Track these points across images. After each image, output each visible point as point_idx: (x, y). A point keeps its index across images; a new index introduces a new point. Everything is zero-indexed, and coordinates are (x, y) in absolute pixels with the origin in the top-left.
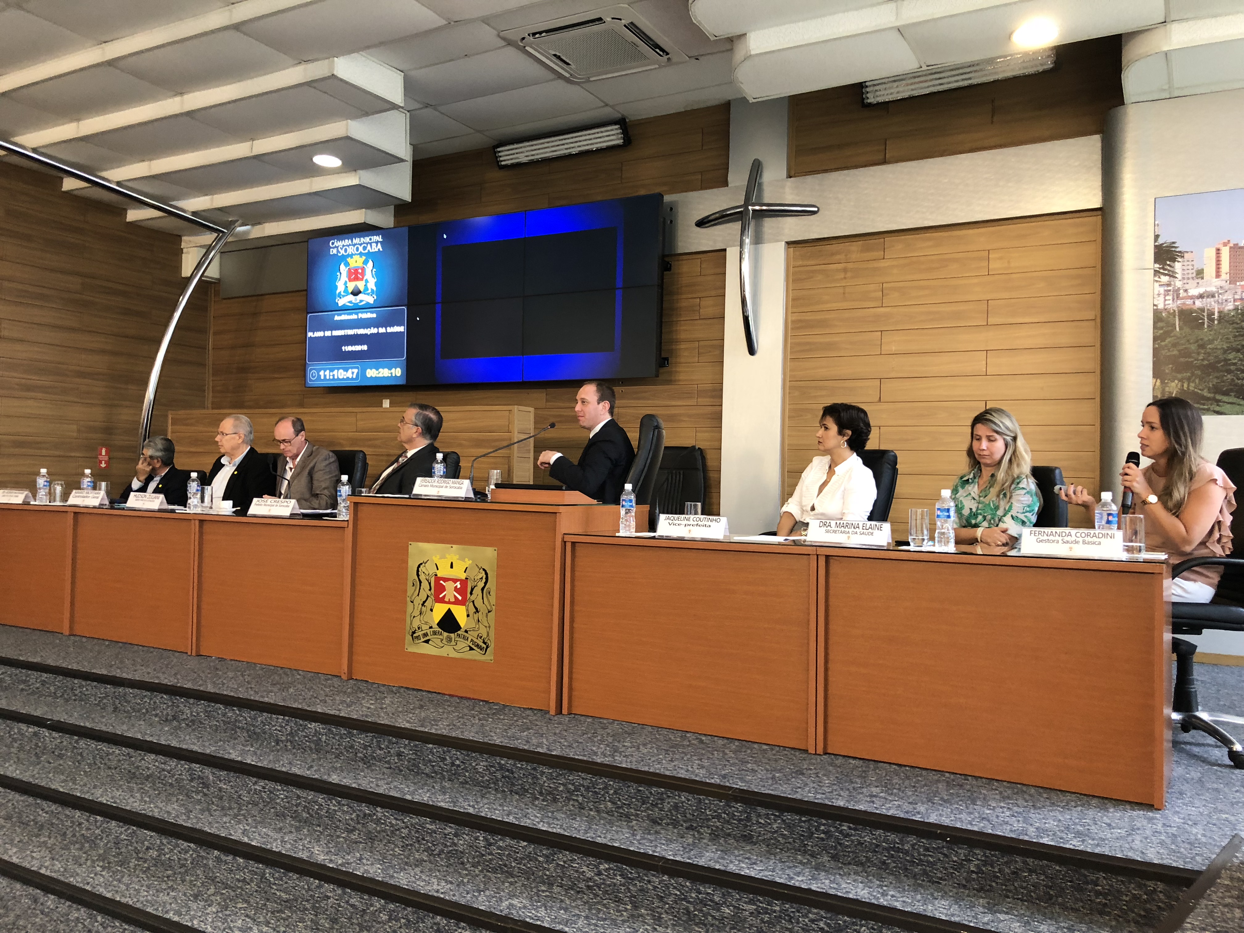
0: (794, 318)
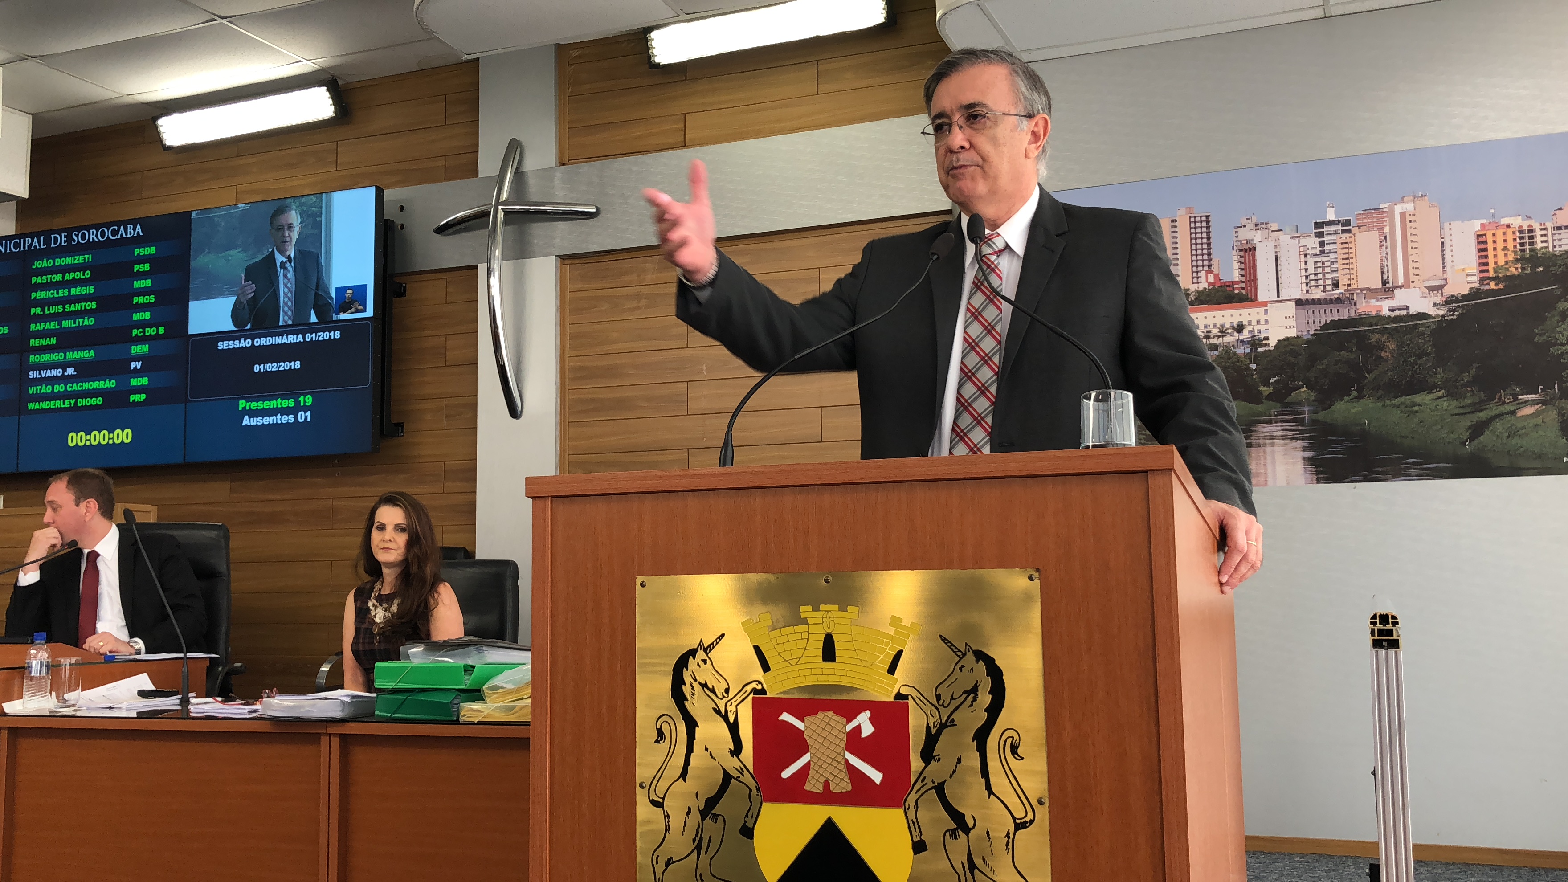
0: (572, 364)
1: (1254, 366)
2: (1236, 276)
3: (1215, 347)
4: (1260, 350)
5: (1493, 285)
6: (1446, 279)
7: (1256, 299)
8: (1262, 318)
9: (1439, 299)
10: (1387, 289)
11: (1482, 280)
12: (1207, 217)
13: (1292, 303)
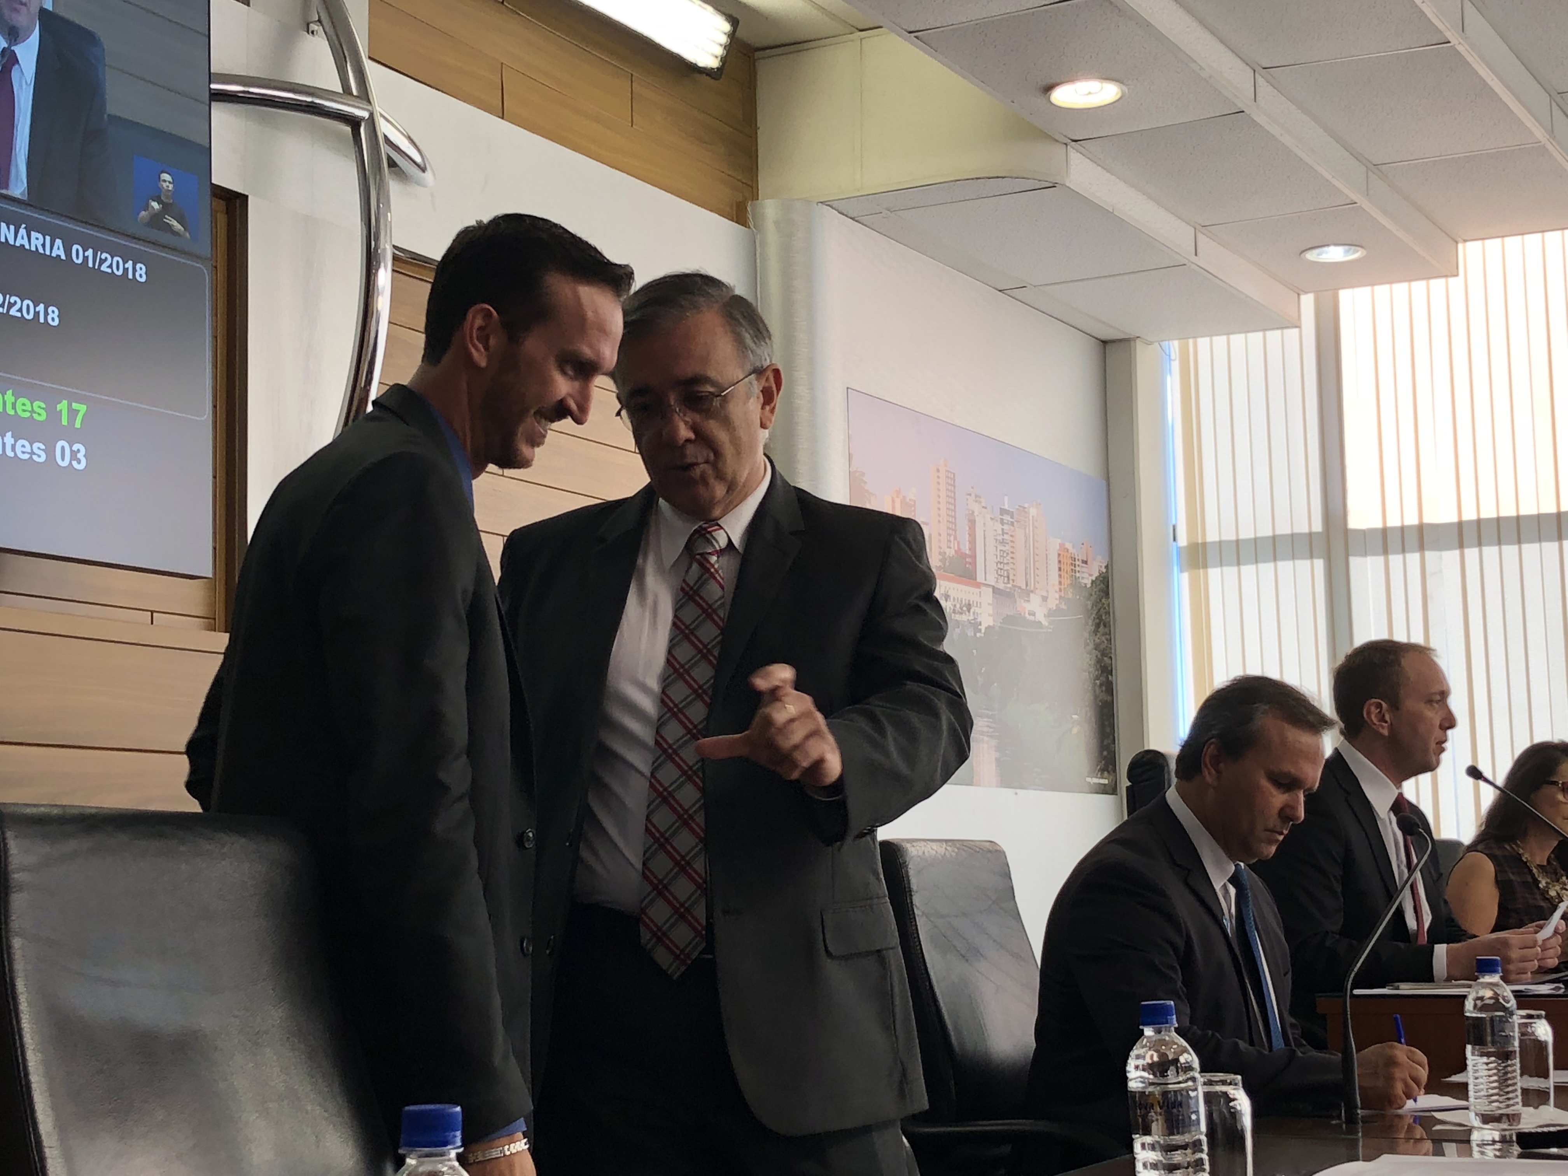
1: (975, 651)
2: (966, 549)
4: (978, 635)
5: (1063, 606)
6: (1048, 591)
7: (976, 579)
8: (979, 600)
9: (1046, 612)
10: (1027, 593)
11: (1060, 598)
12: (954, 474)
13: (991, 590)
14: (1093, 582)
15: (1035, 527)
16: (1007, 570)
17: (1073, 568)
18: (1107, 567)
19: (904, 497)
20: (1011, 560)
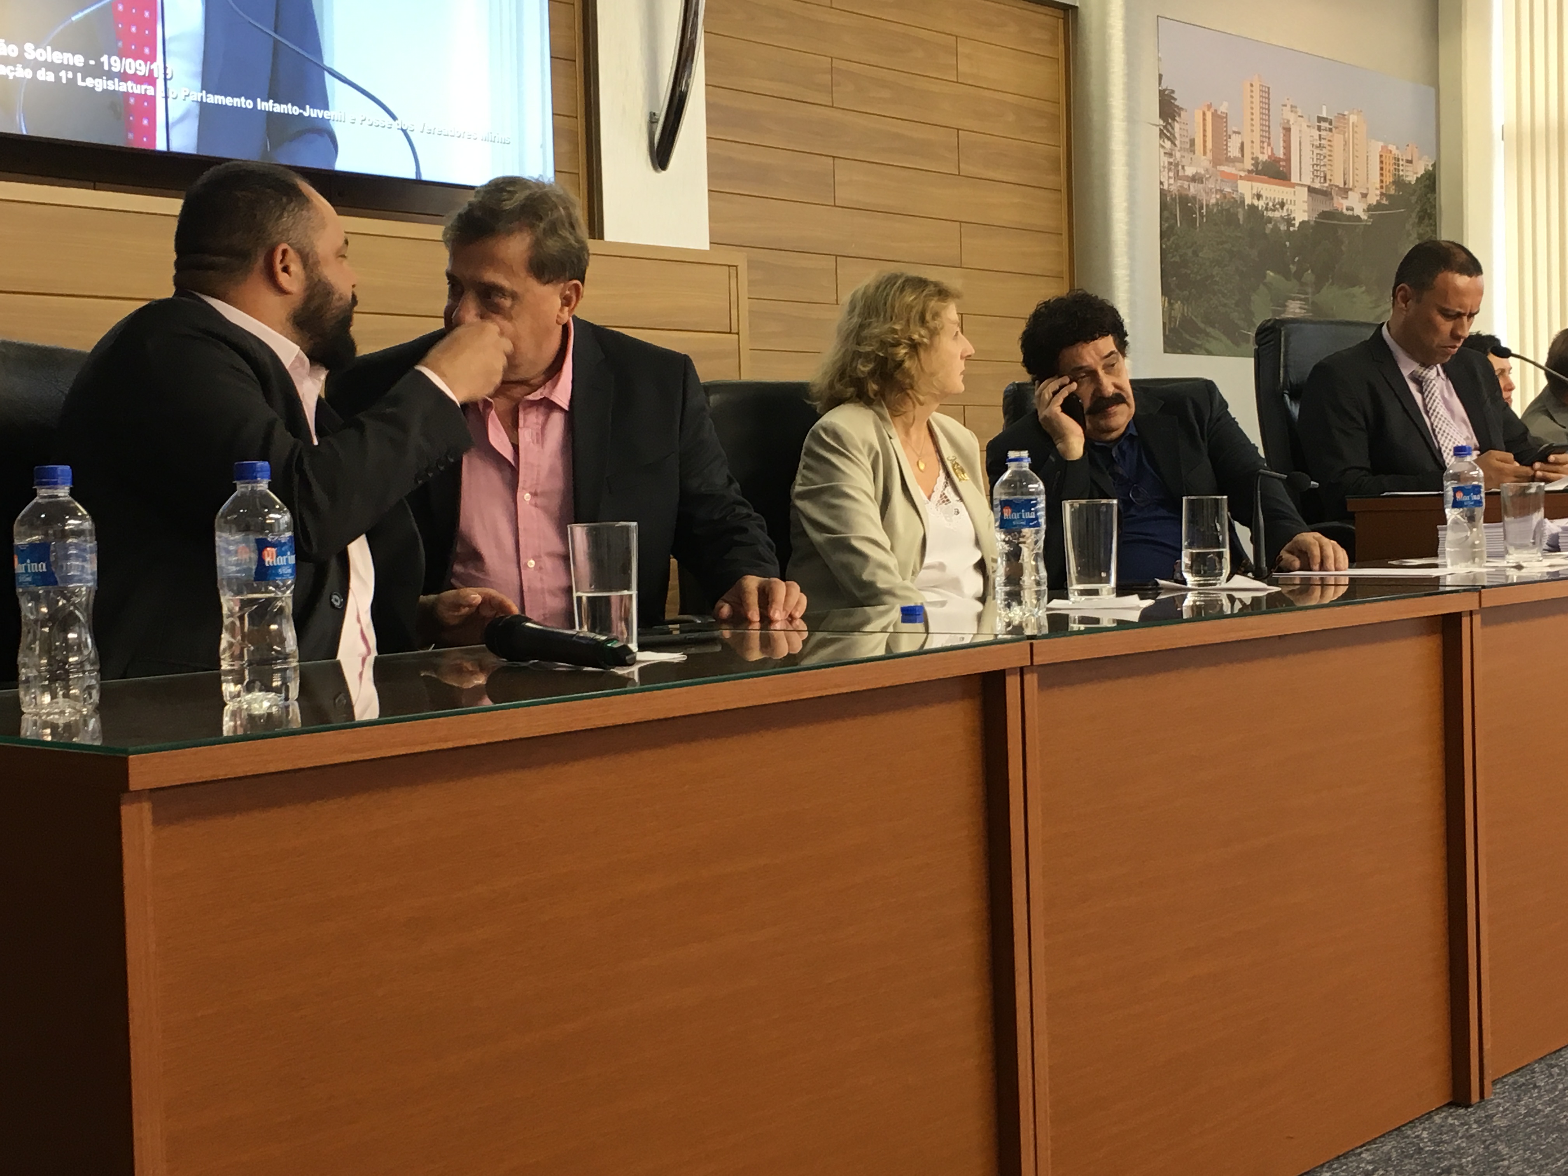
1: (1288, 243)
2: (1280, 154)
3: (1270, 220)
4: (1292, 229)
5: (1384, 202)
6: (1368, 189)
7: (1290, 180)
8: (1293, 198)
9: (1366, 207)
10: (1345, 191)
11: (1382, 194)
12: (1269, 88)
13: (1306, 189)
14: (1418, 179)
15: (1354, 132)
16: (1324, 171)
17: (1396, 167)
18: (1434, 165)
19: (1216, 111)
20: (1329, 163)
